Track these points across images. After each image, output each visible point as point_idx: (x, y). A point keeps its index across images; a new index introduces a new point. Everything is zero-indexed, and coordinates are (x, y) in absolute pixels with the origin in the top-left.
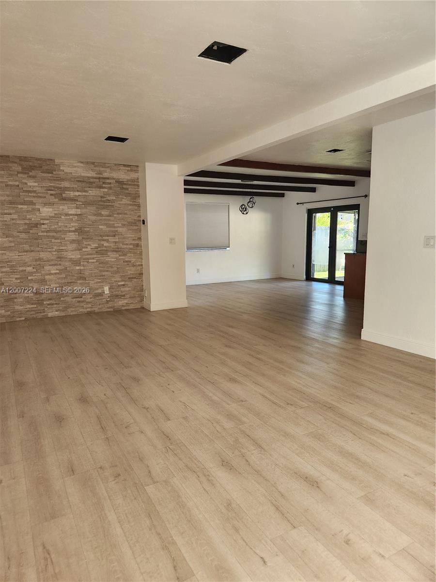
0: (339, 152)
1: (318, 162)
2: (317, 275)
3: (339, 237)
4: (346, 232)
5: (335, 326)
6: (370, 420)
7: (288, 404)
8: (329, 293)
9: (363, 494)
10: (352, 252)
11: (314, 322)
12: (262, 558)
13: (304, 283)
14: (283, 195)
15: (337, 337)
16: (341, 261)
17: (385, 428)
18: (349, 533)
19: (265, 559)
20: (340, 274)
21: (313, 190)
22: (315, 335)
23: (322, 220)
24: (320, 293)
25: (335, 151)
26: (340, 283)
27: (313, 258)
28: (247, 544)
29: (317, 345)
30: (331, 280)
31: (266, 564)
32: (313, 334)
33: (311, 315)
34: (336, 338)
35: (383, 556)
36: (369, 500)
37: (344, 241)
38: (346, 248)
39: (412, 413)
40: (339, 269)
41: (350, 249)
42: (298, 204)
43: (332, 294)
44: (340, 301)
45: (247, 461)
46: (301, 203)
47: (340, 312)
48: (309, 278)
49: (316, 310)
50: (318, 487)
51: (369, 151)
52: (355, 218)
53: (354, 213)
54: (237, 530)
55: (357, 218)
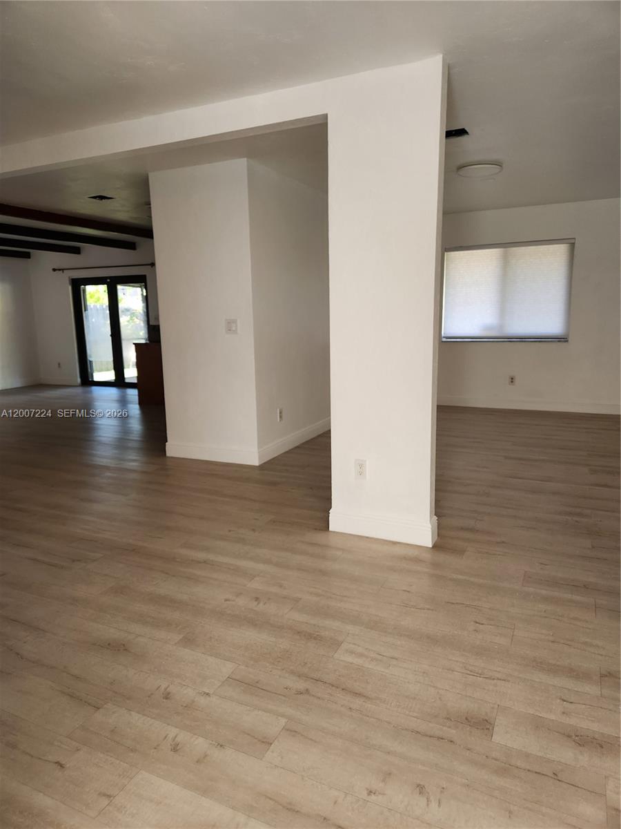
0: (106, 200)
1: (78, 211)
2: (98, 376)
3: (123, 320)
4: (133, 314)
5: (130, 445)
6: (184, 552)
7: (74, 561)
8: (118, 401)
9: (181, 637)
10: (143, 341)
11: (100, 443)
12: (56, 763)
13: (80, 390)
14: (27, 256)
15: (135, 458)
16: (130, 355)
17: (201, 555)
18: (169, 686)
19: (61, 762)
20: (131, 373)
21: (77, 251)
22: (105, 460)
23: (96, 296)
24: (106, 403)
25: (102, 198)
26: (131, 386)
27: (89, 352)
28: (32, 756)
29: (109, 474)
30: (120, 382)
31: (63, 767)
32: (102, 460)
33: (96, 434)
34: (134, 460)
35: (208, 694)
36: (189, 641)
37: (132, 326)
38: (135, 337)
39: (230, 531)
40: (129, 365)
41: (140, 337)
42: (54, 270)
43: (123, 402)
44: (135, 409)
45: (18, 654)
46: (60, 270)
47: (136, 425)
48: (87, 380)
49: (102, 426)
50: (126, 650)
51: (149, 204)
52: (142, 294)
53: (140, 287)
54: (14, 746)
55: (145, 294)
